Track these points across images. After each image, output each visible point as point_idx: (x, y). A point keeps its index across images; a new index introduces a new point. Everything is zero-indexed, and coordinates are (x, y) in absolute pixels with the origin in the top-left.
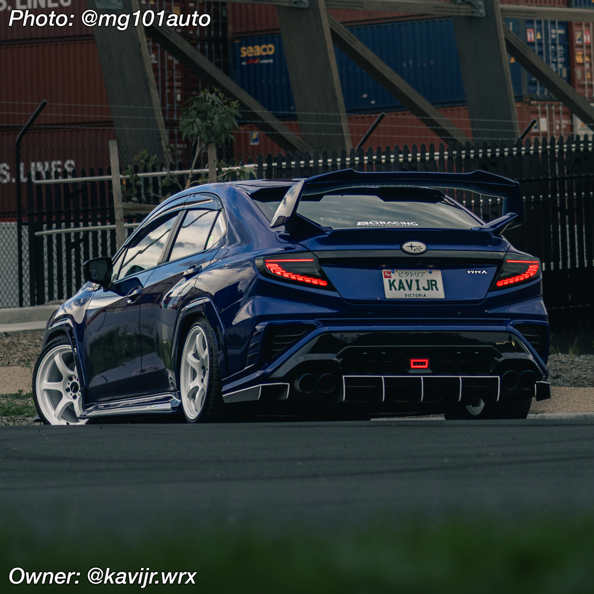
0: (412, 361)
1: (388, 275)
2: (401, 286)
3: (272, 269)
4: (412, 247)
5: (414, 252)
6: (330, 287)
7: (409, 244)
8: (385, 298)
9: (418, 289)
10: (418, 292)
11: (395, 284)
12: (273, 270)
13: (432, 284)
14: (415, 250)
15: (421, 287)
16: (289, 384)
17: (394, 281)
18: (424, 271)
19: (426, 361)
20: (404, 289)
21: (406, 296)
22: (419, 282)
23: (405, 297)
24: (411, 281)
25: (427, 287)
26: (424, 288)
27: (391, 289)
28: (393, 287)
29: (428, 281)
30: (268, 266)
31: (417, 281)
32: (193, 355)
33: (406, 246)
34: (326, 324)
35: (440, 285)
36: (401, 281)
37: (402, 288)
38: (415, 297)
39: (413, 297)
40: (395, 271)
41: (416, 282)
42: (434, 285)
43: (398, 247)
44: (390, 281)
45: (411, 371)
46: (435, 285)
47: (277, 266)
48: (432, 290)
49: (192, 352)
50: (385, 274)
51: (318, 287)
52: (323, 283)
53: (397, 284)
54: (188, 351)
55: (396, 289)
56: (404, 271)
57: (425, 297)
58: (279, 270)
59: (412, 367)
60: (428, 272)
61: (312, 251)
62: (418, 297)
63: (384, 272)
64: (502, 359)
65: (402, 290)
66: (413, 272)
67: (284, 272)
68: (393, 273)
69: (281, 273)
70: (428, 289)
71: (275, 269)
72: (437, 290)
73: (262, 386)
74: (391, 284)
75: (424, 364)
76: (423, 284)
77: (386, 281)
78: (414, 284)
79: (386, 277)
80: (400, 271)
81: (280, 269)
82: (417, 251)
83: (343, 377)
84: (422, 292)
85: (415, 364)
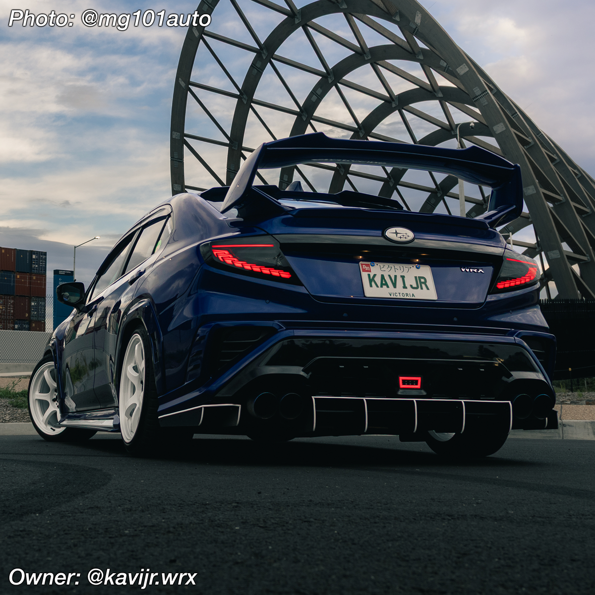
0: (401, 378)
1: (367, 268)
2: (384, 283)
3: (220, 257)
4: (396, 233)
5: (399, 239)
6: (294, 280)
7: (393, 230)
8: (365, 296)
9: (405, 287)
10: (405, 291)
11: (376, 279)
12: (222, 258)
13: (420, 282)
14: (400, 238)
15: (407, 285)
16: (240, 406)
17: (375, 275)
18: (411, 266)
19: (419, 379)
20: (388, 287)
21: (391, 295)
22: (405, 279)
23: (389, 296)
24: (396, 276)
25: (415, 285)
26: (411, 286)
27: (371, 286)
28: (373, 283)
29: (416, 277)
30: (215, 253)
31: (403, 277)
32: (133, 367)
33: (390, 233)
34: (289, 326)
35: (431, 282)
36: (383, 277)
37: (384, 285)
38: (402, 297)
39: (398, 297)
40: (376, 263)
41: (401, 279)
42: (423, 283)
43: (379, 232)
44: (369, 275)
45: (399, 393)
46: (425, 283)
47: (226, 252)
48: (422, 289)
49: (133, 365)
50: (362, 267)
51: (279, 279)
52: (285, 275)
53: (378, 280)
54: (128, 363)
55: (378, 286)
56: (386, 265)
57: (413, 298)
58: (229, 257)
59: (402, 386)
60: (415, 267)
61: (272, 235)
62: (405, 297)
63: (362, 264)
64: (511, 379)
65: (385, 287)
66: (397, 266)
67: (236, 260)
68: (372, 266)
69: (232, 261)
70: (417, 288)
71: (224, 256)
72: (428, 289)
73: (204, 407)
74: (372, 280)
75: (416, 382)
76: (410, 281)
77: (365, 275)
78: (399, 281)
79: (364, 270)
80: (381, 265)
81: (231, 256)
82: (403, 240)
83: (313, 397)
84: (409, 291)
85: (404, 382)
